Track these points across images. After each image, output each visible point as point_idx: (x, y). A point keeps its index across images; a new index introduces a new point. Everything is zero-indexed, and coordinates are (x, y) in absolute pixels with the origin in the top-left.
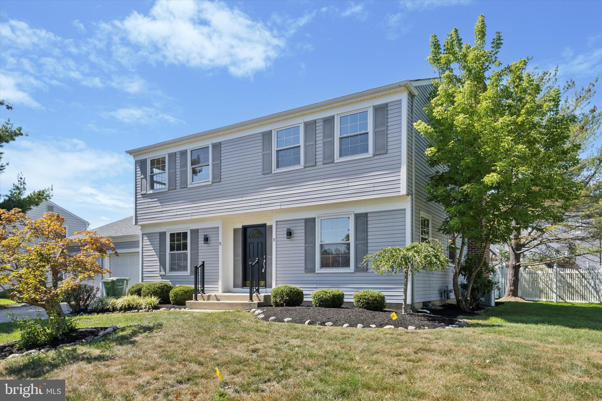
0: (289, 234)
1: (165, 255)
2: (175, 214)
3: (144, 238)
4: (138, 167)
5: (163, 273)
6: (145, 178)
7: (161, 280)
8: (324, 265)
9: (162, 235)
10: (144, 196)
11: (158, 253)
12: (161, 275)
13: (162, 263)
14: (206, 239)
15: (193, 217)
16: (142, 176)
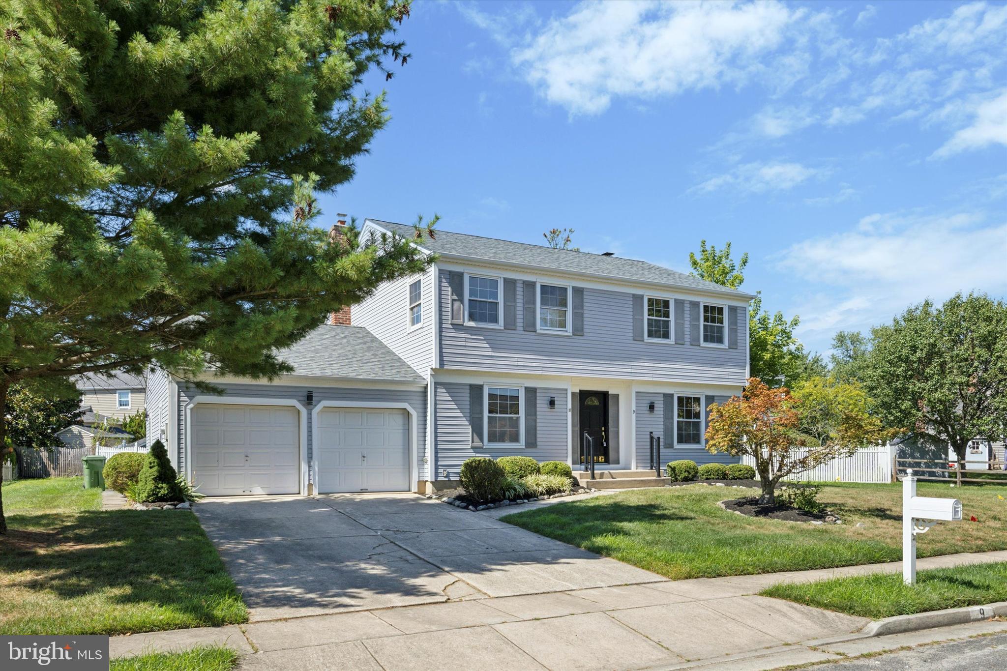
0: (652, 407)
1: (481, 419)
2: (515, 363)
3: (439, 390)
4: (444, 280)
5: (478, 443)
6: (461, 300)
7: (474, 455)
8: (680, 441)
9: (476, 390)
10: (458, 327)
11: (468, 415)
12: (472, 448)
13: (477, 431)
14: (552, 403)
15: (544, 373)
16: (455, 297)
